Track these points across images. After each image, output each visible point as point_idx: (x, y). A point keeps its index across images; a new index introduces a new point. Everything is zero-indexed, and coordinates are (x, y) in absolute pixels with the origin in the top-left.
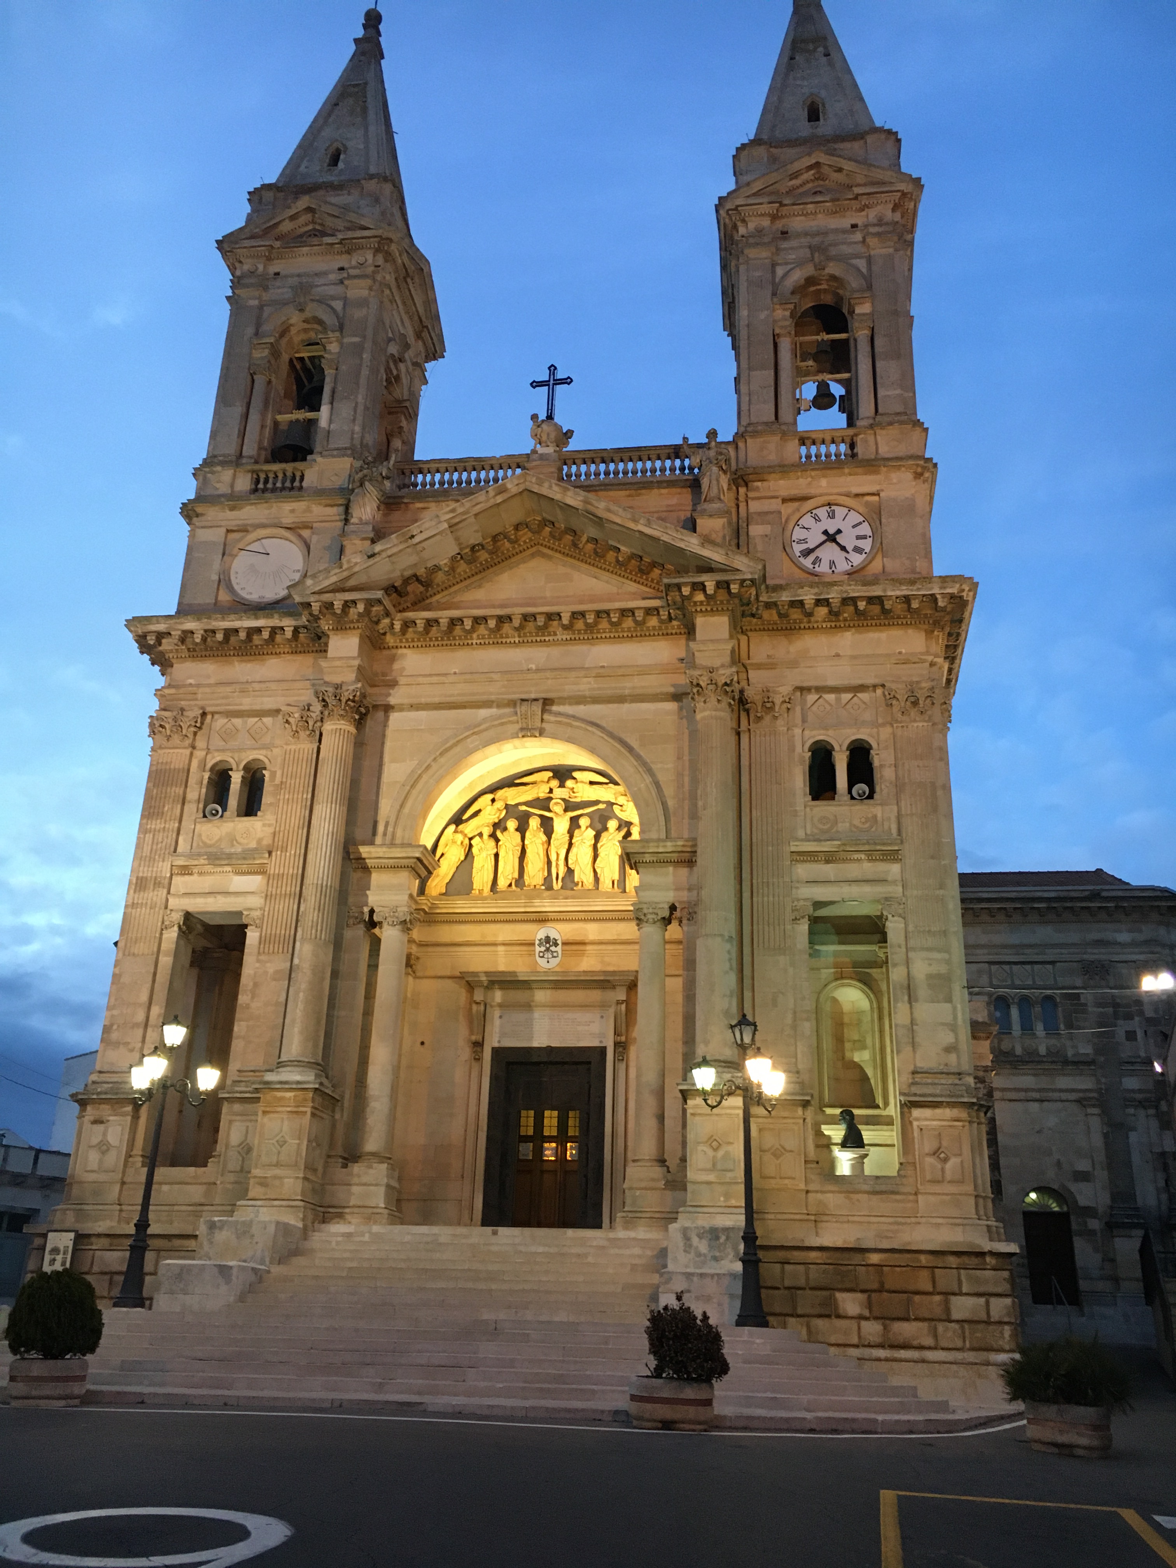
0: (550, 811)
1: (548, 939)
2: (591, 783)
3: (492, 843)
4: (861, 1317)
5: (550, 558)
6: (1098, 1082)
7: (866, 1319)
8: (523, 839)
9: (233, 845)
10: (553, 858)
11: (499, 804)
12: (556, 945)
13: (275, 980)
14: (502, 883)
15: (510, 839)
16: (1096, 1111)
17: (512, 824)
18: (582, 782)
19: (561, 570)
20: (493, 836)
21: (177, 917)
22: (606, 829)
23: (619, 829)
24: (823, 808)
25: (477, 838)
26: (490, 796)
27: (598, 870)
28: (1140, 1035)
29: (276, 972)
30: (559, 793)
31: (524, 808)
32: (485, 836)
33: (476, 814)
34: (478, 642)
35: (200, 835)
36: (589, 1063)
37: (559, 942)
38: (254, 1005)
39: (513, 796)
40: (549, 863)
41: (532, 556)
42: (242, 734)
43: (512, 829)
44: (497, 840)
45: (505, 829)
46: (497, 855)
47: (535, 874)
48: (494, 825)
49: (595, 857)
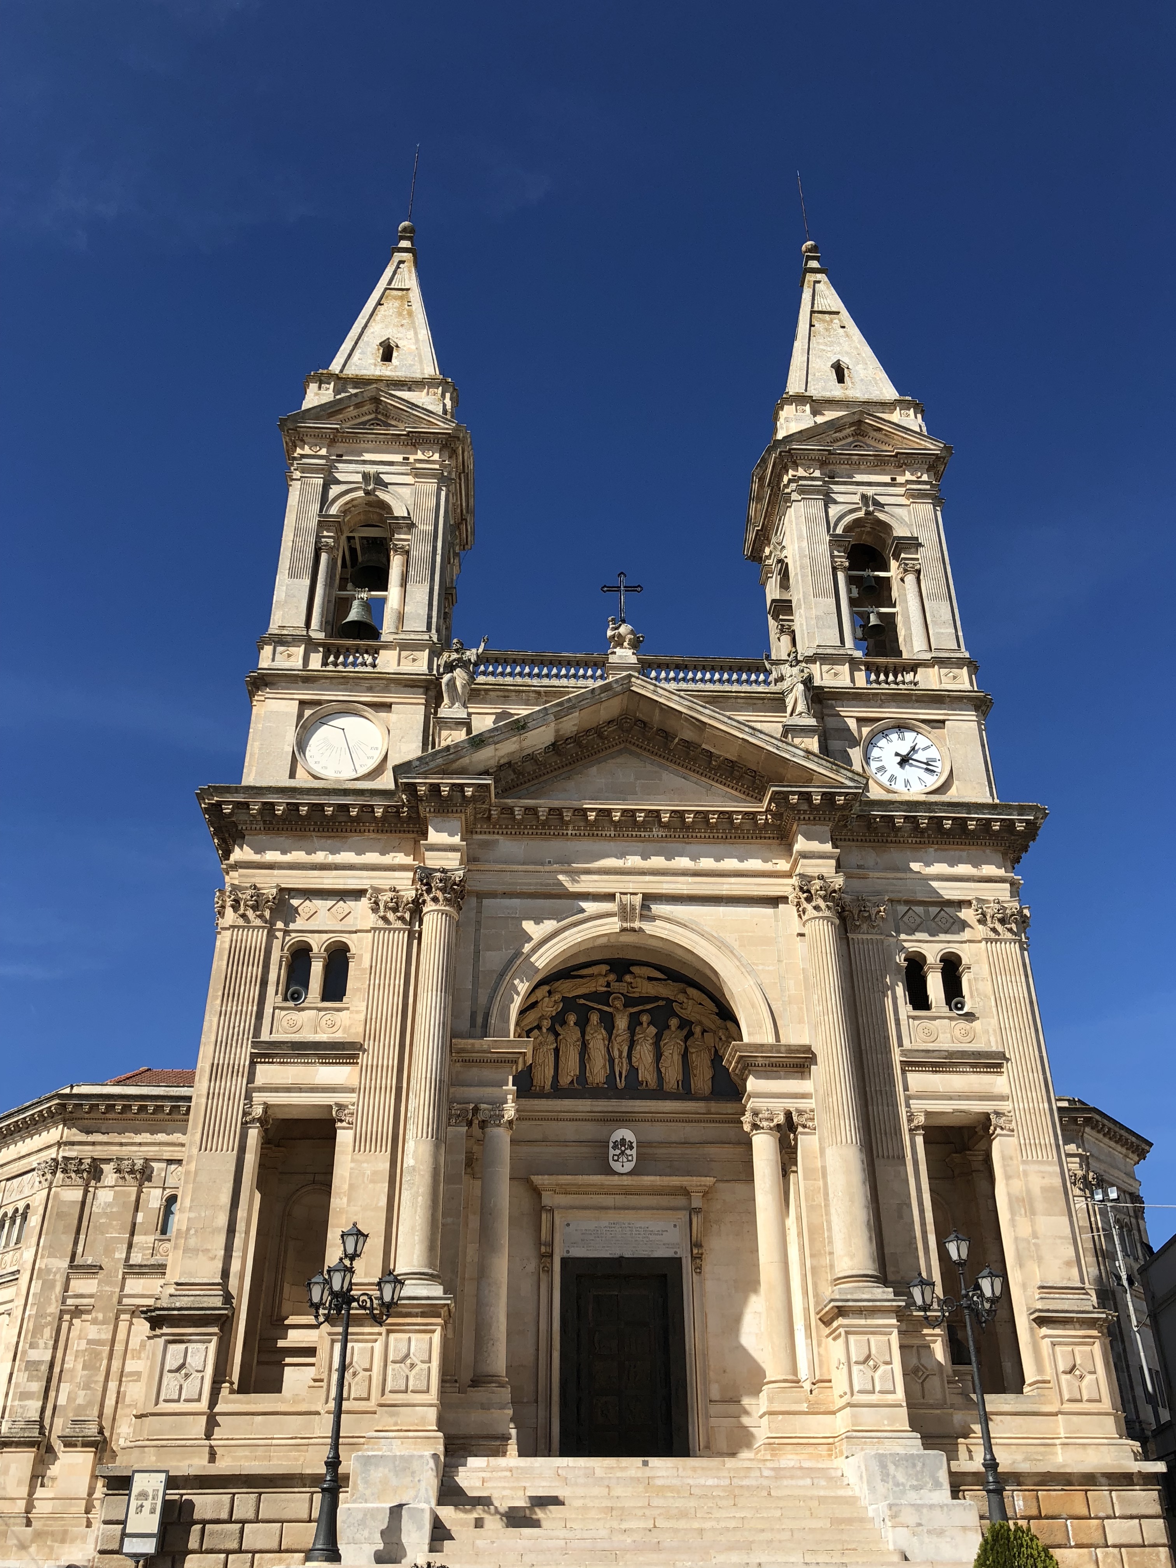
0: (609, 1006)
1: (623, 1140)
2: (650, 979)
3: (551, 1038)
5: (638, 756)
8: (583, 1034)
9: (317, 1033)
10: (616, 1053)
11: (557, 997)
12: (631, 1148)
13: (373, 1181)
14: (565, 1080)
15: (571, 1034)
17: (572, 1019)
18: (640, 977)
19: (649, 767)
20: (552, 1030)
22: (668, 1027)
23: (680, 1027)
24: (923, 1018)
25: (536, 1031)
26: (546, 988)
27: (663, 1070)
29: (375, 1173)
30: (615, 986)
31: (582, 1001)
32: (544, 1030)
33: (534, 1005)
34: (574, 832)
35: (280, 1019)
36: (665, 1275)
37: (634, 1145)
39: (569, 989)
40: (611, 1061)
41: (620, 752)
42: (323, 913)
43: (572, 1023)
44: (557, 1035)
45: (564, 1023)
46: (557, 1050)
47: (598, 1072)
48: (552, 1018)
49: (658, 1055)
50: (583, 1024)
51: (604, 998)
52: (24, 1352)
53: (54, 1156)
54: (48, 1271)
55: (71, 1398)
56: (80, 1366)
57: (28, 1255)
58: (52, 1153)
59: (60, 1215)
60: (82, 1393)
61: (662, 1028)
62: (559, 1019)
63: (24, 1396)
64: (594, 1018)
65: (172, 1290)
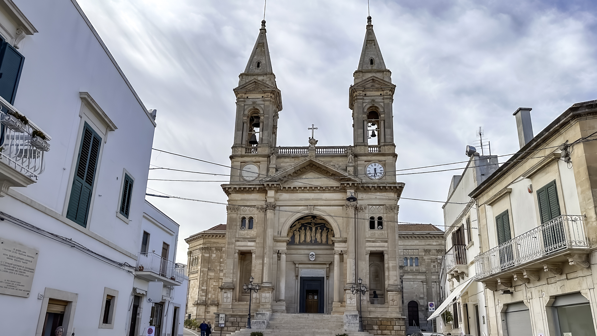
0: (311, 225)
3: (299, 232)
4: (377, 330)
6: (426, 277)
7: (378, 330)
8: (305, 232)
9: (247, 236)
10: (312, 236)
11: (300, 223)
12: (314, 256)
13: (259, 265)
14: (301, 241)
15: (303, 232)
16: (425, 283)
17: (303, 228)
18: (319, 219)
19: (317, 175)
20: (299, 231)
21: (237, 251)
22: (324, 230)
23: (326, 230)
24: (373, 231)
25: (295, 231)
26: (298, 222)
27: (322, 239)
28: (436, 266)
29: (259, 263)
30: (313, 221)
31: (305, 224)
32: (297, 231)
33: (295, 225)
34: (299, 191)
35: (240, 233)
36: (321, 280)
37: (315, 255)
38: (255, 270)
39: (303, 221)
40: (311, 237)
41: (310, 172)
42: (248, 211)
43: (303, 229)
44: (300, 232)
45: (301, 229)
46: (300, 235)
47: (308, 239)
48: (299, 228)
49: (321, 236)
50: (305, 229)
51: (310, 223)
52: (201, 287)
53: (202, 247)
54: (204, 271)
55: (212, 296)
56: (212, 290)
57: (199, 267)
58: (202, 246)
59: (205, 260)
60: (213, 296)
61: (322, 230)
62: (300, 228)
63: (202, 296)
64: (308, 228)
65: (223, 284)
